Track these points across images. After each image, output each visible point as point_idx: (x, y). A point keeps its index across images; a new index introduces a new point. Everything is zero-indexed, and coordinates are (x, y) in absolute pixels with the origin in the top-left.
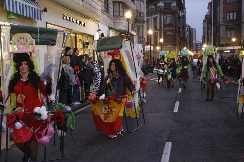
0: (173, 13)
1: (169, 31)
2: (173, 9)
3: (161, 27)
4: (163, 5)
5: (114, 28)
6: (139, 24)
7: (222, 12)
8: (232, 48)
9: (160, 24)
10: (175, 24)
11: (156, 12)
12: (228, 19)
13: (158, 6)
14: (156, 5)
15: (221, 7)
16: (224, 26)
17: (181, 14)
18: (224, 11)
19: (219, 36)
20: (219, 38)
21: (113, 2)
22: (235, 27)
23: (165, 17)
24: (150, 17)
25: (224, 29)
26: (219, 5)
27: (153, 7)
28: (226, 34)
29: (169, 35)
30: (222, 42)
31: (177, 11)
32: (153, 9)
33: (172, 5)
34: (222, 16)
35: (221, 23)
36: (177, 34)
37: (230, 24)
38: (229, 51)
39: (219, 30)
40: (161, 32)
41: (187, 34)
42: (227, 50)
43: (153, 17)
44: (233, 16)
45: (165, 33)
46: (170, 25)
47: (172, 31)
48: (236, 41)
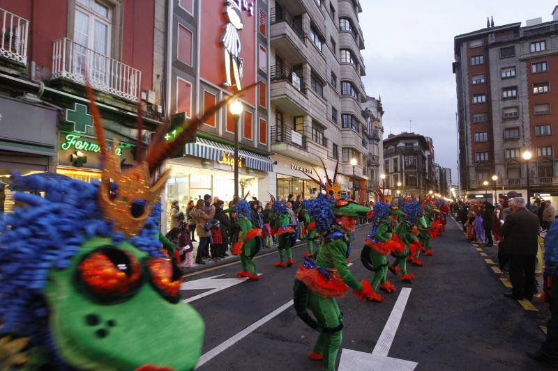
0: (415, 153)
1: (410, 173)
2: (415, 149)
3: (401, 169)
4: (404, 145)
5: (344, 173)
6: (372, 168)
7: (470, 152)
8: (484, 192)
9: (401, 166)
10: (418, 165)
11: (396, 153)
12: (478, 159)
13: (398, 146)
14: (395, 145)
15: (470, 147)
16: (474, 168)
17: (427, 154)
18: (473, 150)
19: (469, 179)
20: (469, 182)
21: (343, 148)
22: (487, 168)
23: (406, 158)
24: (389, 159)
25: (474, 171)
26: (467, 145)
27: (393, 147)
28: (477, 176)
29: (411, 177)
30: (473, 186)
31: (421, 151)
32: (393, 149)
33: (414, 145)
34: (470, 157)
35: (470, 164)
36: (421, 177)
37: (482, 165)
38: (482, 196)
39: (469, 172)
40: (402, 174)
41: (438, 175)
42: (480, 195)
43: (392, 158)
44: (484, 157)
45: (406, 176)
46: (412, 167)
47: (415, 173)
48: (488, 185)
